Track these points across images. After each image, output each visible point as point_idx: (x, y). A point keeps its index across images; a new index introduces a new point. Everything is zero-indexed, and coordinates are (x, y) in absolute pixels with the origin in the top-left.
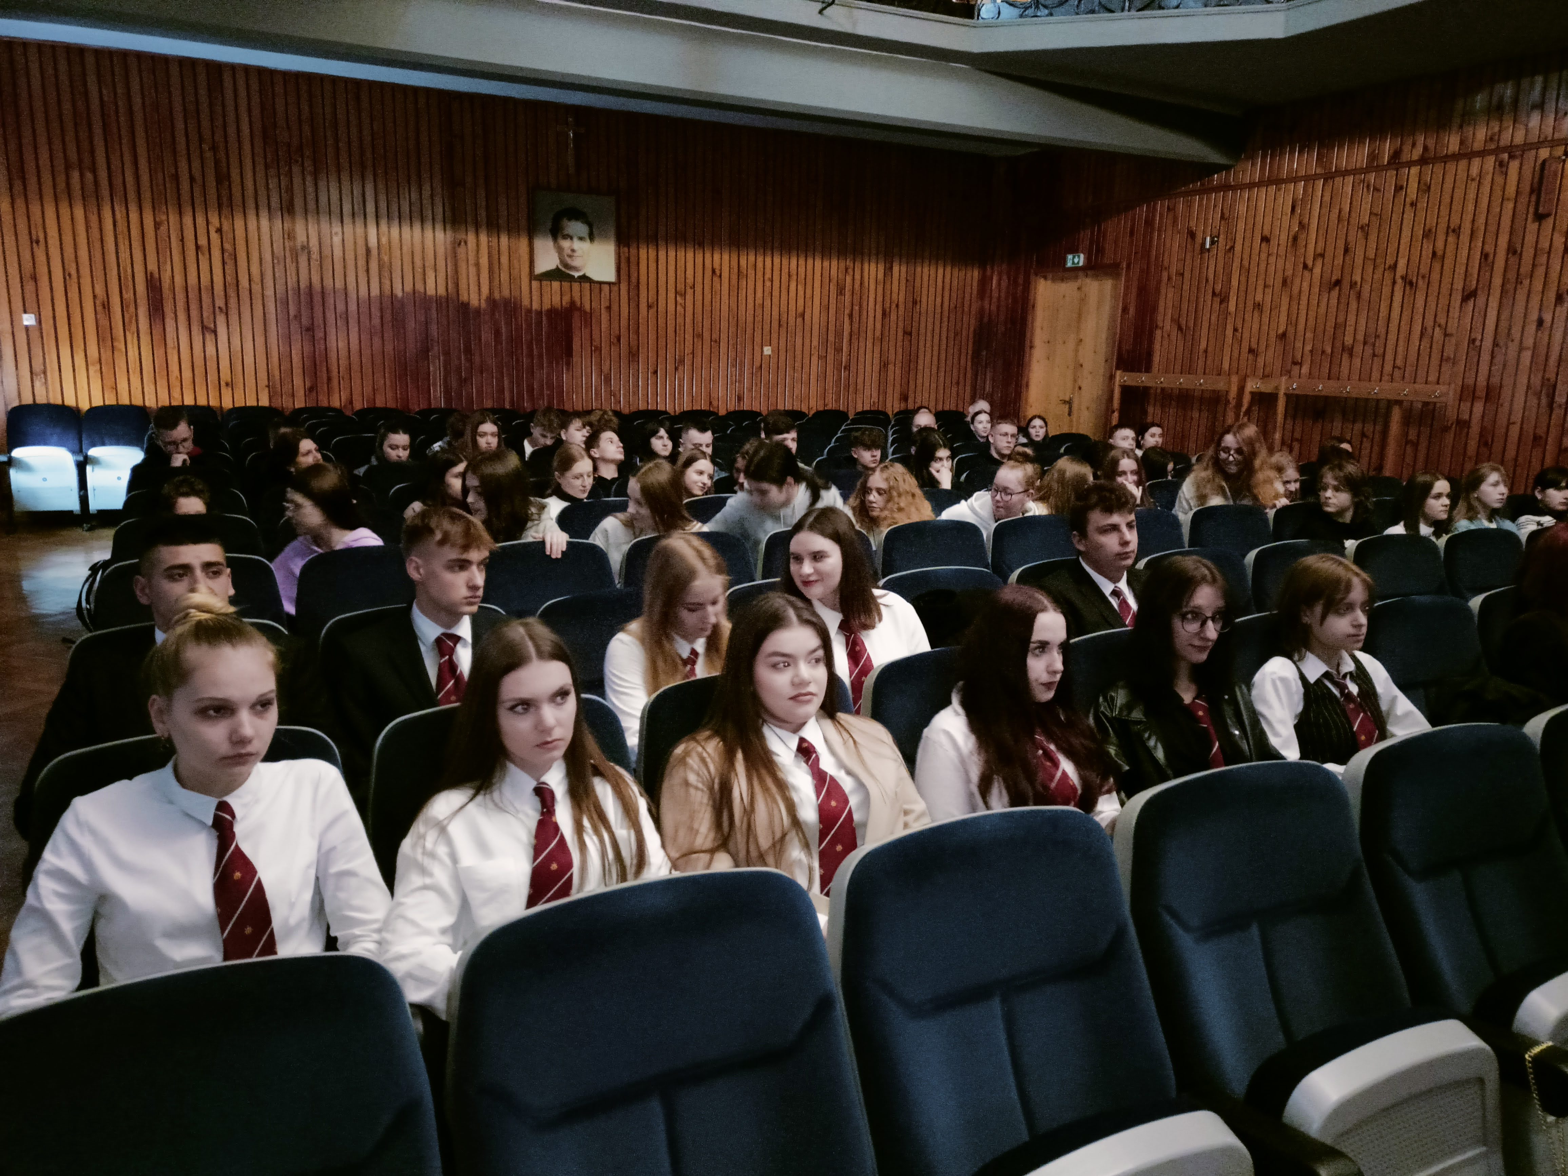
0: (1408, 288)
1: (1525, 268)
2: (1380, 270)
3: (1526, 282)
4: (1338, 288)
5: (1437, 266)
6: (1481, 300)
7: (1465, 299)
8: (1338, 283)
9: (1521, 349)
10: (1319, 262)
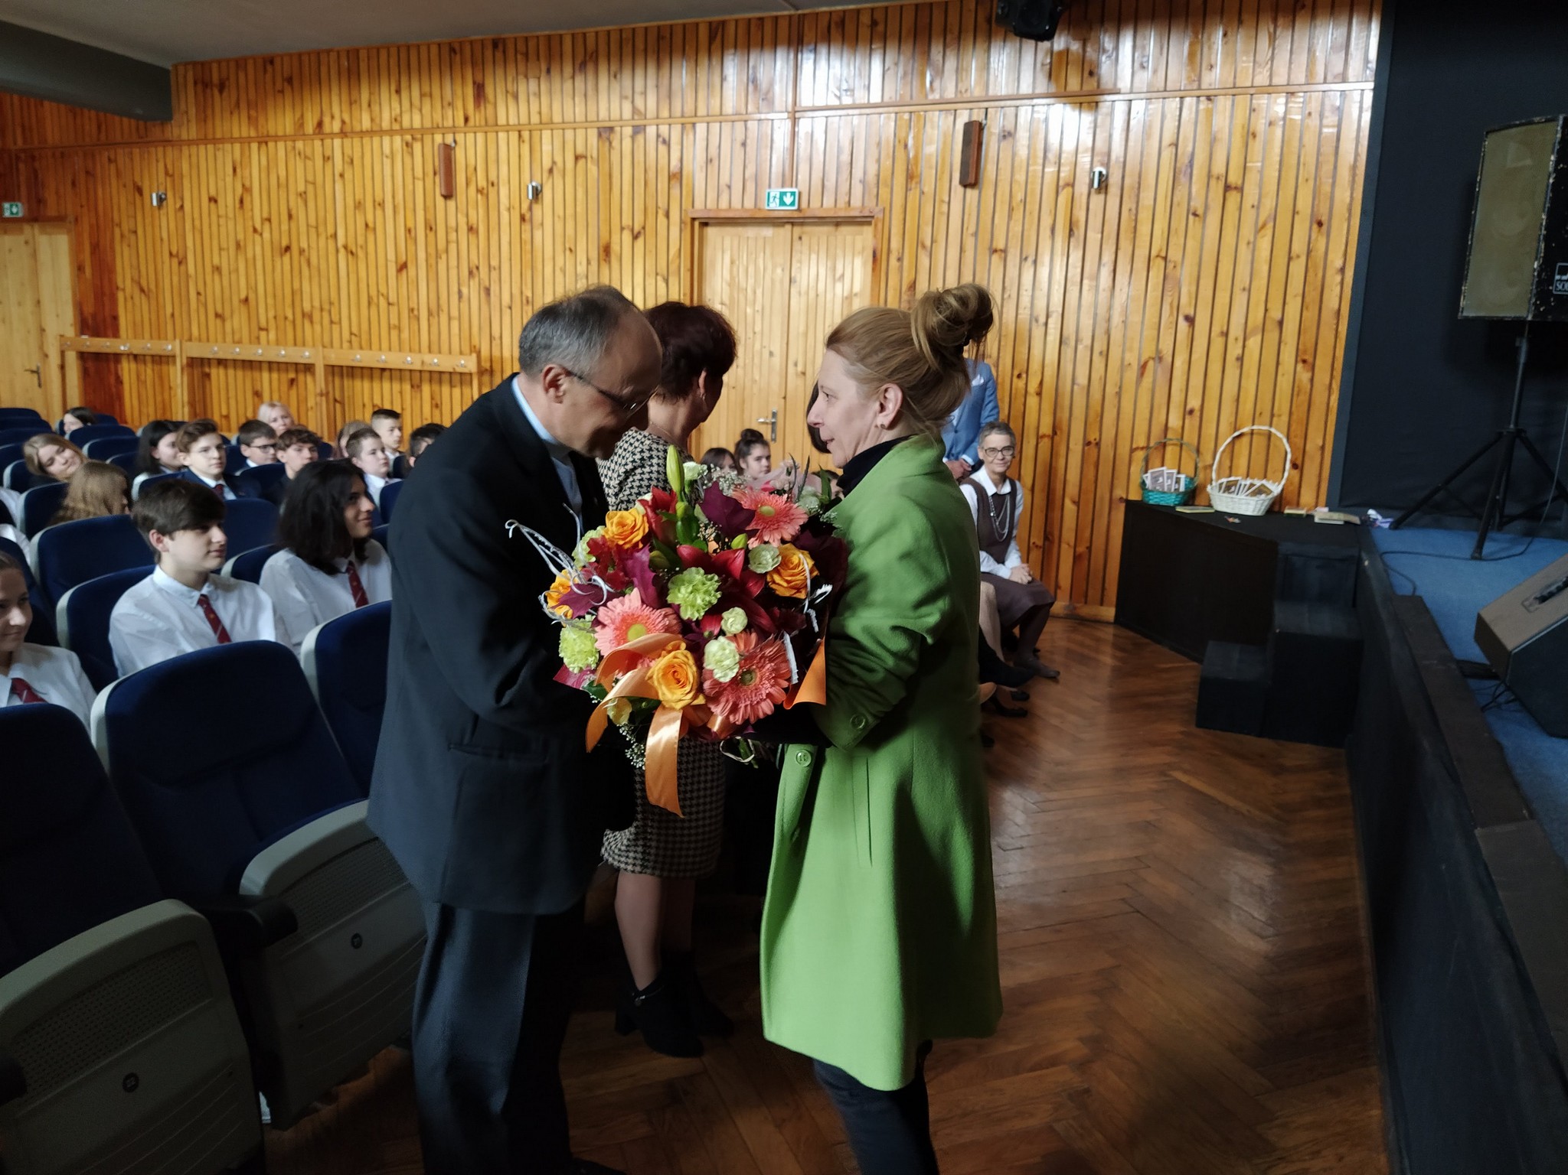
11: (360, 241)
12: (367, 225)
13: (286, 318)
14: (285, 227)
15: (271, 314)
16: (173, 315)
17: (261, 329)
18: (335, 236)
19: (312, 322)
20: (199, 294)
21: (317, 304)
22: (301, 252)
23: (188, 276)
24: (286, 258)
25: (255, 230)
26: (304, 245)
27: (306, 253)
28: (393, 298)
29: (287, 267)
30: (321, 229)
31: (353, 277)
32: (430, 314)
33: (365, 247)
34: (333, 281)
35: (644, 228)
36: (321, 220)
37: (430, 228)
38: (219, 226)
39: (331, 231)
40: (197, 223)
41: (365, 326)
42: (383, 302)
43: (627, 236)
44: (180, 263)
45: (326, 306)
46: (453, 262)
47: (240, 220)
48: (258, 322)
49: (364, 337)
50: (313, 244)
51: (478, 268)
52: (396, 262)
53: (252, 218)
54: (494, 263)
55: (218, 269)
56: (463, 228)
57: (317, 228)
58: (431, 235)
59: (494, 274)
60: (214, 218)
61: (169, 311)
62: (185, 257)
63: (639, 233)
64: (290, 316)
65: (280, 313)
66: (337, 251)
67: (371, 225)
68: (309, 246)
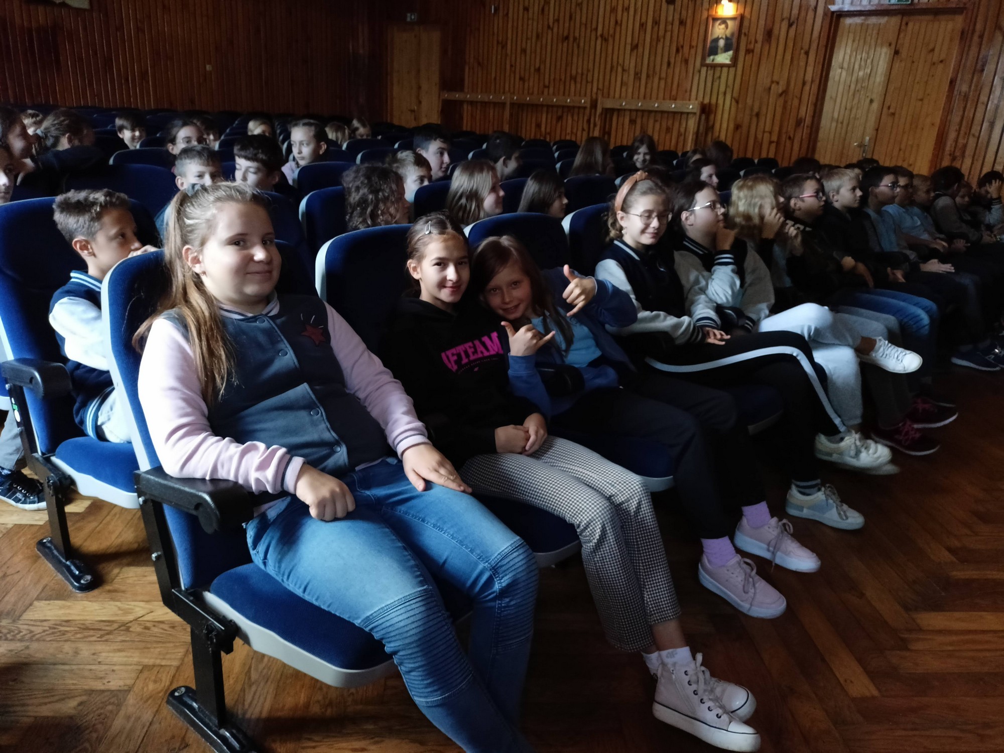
0: (604, 42)
1: (661, 33)
2: (589, 31)
3: (662, 40)
4: (567, 41)
5: (618, 28)
6: (640, 49)
7: (632, 50)
8: (567, 38)
9: (660, 79)
10: (556, 25)
11: (611, 32)
12: (616, 22)
13: (560, 80)
14: (567, 25)
15: (552, 78)
16: (495, 79)
17: (545, 86)
18: (596, 29)
19: (575, 82)
20: (511, 66)
21: (580, 71)
22: (575, 39)
23: (506, 55)
24: (565, 44)
25: (549, 27)
26: (577, 35)
27: (578, 40)
28: (626, 67)
29: (565, 49)
30: (589, 25)
31: (603, 55)
32: (648, 76)
33: (614, 36)
34: (591, 57)
35: (798, 19)
36: (589, 20)
37: (656, 23)
38: (528, 25)
39: (594, 26)
40: (515, 24)
41: (607, 83)
42: (620, 69)
43: (785, 25)
44: (503, 48)
45: (585, 72)
46: (667, 43)
47: (541, 22)
48: (544, 83)
49: (606, 91)
50: (583, 34)
51: (682, 47)
52: (631, 45)
53: (548, 19)
54: (694, 44)
55: (524, 51)
56: (677, 23)
57: (586, 25)
58: (656, 28)
59: (693, 51)
60: (526, 20)
61: (493, 76)
62: (506, 44)
63: (793, 22)
64: (563, 78)
65: (557, 77)
66: (596, 38)
67: (619, 22)
68: (580, 36)
